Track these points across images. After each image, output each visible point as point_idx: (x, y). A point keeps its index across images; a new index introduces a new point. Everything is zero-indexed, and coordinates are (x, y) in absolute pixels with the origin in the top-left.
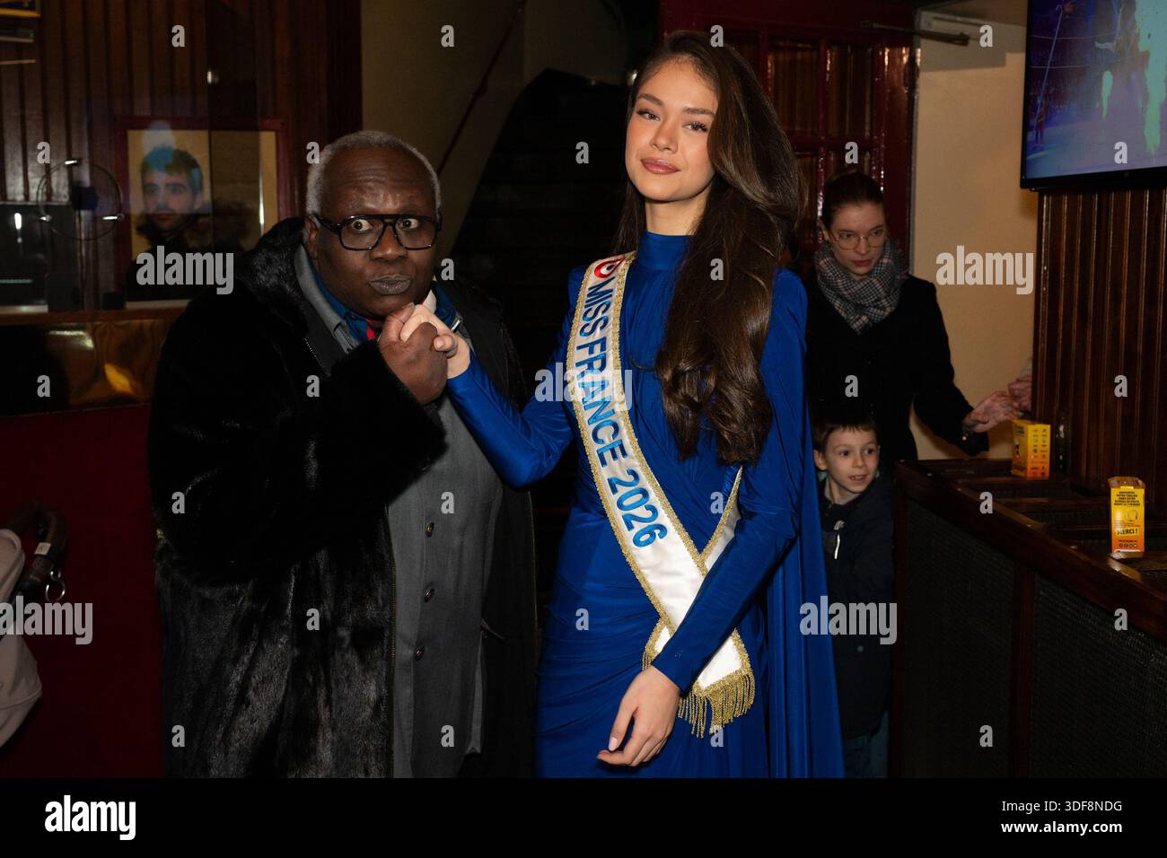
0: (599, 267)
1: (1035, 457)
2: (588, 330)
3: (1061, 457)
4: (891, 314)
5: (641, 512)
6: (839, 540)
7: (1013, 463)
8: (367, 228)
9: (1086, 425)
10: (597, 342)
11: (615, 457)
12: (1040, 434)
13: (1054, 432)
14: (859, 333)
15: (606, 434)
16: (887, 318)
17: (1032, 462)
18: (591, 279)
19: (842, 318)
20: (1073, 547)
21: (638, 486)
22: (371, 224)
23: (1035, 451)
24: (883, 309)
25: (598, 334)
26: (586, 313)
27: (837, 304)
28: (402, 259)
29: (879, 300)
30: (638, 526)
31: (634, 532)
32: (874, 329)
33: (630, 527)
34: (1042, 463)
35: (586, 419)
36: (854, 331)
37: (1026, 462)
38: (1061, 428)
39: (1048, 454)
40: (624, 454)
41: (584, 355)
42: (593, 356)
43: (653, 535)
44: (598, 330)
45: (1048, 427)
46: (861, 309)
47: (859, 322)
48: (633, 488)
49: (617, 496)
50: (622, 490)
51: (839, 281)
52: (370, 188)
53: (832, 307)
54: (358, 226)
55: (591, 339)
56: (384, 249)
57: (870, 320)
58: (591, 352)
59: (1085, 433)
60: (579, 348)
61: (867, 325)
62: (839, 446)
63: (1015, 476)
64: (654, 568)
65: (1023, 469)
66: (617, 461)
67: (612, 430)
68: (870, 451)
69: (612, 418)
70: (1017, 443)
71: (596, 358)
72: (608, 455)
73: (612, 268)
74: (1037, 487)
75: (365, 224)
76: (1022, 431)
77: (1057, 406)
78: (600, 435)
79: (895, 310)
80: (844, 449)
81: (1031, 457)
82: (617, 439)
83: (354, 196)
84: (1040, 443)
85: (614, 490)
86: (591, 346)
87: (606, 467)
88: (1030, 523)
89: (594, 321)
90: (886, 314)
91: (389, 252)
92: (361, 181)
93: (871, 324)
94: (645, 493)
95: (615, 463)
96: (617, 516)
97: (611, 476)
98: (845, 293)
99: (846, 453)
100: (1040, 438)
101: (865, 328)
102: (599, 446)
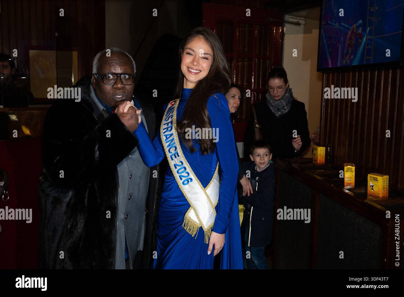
0: (172, 102)
1: (320, 157)
2: (167, 119)
3: (328, 158)
4: (288, 111)
5: (185, 174)
6: (257, 184)
7: (313, 159)
8: (112, 78)
9: (336, 147)
10: (169, 122)
11: (175, 157)
12: (322, 150)
13: (326, 150)
14: (278, 117)
15: (173, 150)
16: (287, 112)
17: (319, 159)
18: (169, 106)
19: (273, 112)
20: (332, 185)
21: (183, 166)
22: (113, 77)
23: (320, 155)
24: (286, 110)
25: (170, 120)
26: (167, 115)
27: (271, 108)
28: (123, 88)
29: (284, 107)
30: (184, 179)
31: (183, 181)
32: (283, 116)
33: (181, 179)
34: (322, 159)
35: (166, 146)
36: (276, 117)
37: (317, 159)
38: (329, 148)
39: (324, 157)
40: (178, 156)
41: (166, 126)
42: (168, 126)
43: (188, 182)
44: (170, 119)
45: (324, 148)
46: (278, 110)
47: (278, 114)
48: (181, 167)
49: (177, 169)
50: (178, 168)
51: (271, 101)
52: (113, 65)
53: (270, 109)
54: (109, 77)
55: (168, 122)
56: (117, 85)
57: (282, 113)
58: (168, 125)
59: (336, 150)
60: (164, 124)
61: (280, 115)
62: (256, 153)
63: (314, 163)
64: (189, 192)
65: (317, 161)
66: (176, 158)
67: (174, 148)
68: (266, 155)
69: (175, 145)
70: (314, 153)
71: (169, 127)
72: (173, 157)
73: (175, 102)
74: (321, 166)
75: (111, 77)
76: (316, 149)
77: (327, 141)
78: (171, 150)
79: (289, 110)
80: (258, 154)
81: (319, 157)
82: (176, 151)
83: (108, 68)
84: (322, 153)
85: (176, 168)
86: (168, 124)
87: (173, 161)
88: (319, 178)
89: (169, 117)
90: (287, 111)
91: (119, 86)
92: (110, 63)
93: (282, 115)
94: (185, 168)
95: (176, 159)
96: (177, 176)
97: (175, 163)
98: (273, 104)
99: (258, 155)
100: (322, 152)
101: (280, 116)
102: (171, 154)
